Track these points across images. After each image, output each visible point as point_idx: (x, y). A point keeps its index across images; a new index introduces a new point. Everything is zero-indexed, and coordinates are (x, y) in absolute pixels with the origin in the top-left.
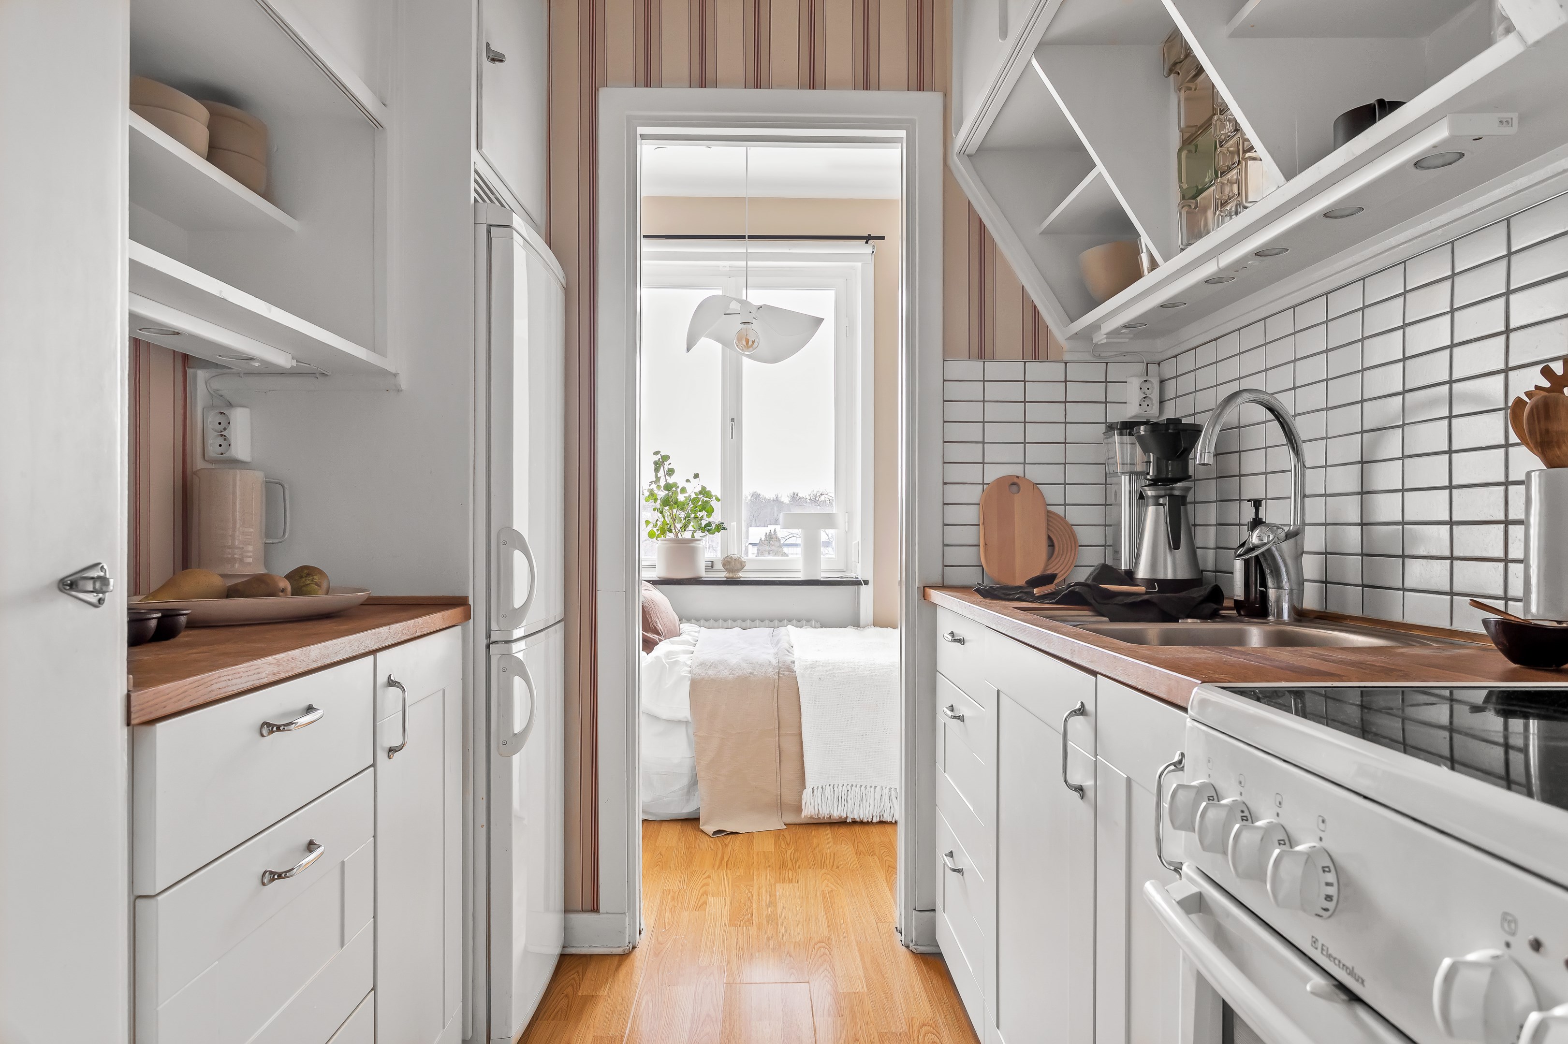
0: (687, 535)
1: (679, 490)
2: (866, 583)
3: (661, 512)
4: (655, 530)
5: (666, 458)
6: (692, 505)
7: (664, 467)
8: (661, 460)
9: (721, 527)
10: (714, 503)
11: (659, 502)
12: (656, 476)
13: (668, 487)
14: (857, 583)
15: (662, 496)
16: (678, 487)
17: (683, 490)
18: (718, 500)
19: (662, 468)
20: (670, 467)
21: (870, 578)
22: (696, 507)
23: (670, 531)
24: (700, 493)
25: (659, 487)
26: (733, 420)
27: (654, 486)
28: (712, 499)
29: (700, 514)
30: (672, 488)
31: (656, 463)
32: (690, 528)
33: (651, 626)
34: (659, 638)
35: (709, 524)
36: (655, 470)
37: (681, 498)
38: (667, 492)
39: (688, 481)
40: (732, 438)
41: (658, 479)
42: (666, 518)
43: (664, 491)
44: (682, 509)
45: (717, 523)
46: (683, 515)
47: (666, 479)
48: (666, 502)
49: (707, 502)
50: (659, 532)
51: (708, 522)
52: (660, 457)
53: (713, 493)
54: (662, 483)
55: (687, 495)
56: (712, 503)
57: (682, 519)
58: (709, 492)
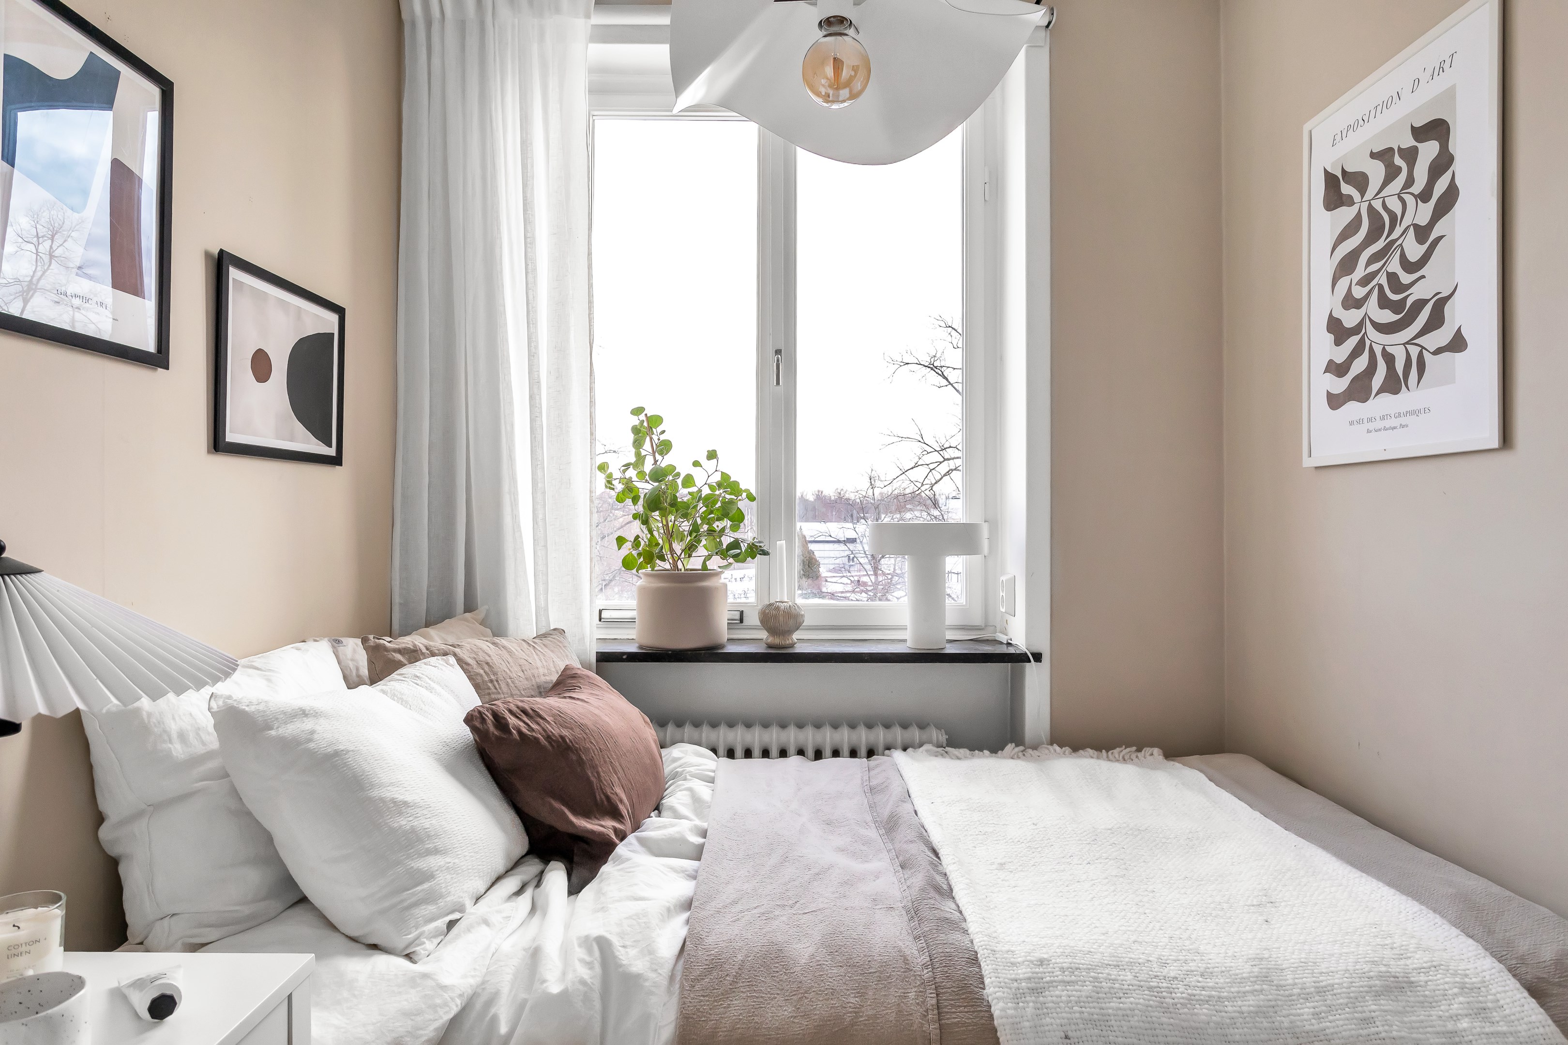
0: (695, 563)
1: (679, 481)
2: (1038, 657)
3: (646, 522)
4: (635, 553)
5: (655, 420)
6: (704, 509)
7: (651, 439)
8: (645, 424)
9: (755, 550)
10: (743, 504)
11: (641, 502)
12: (638, 454)
13: (658, 475)
14: (1021, 658)
15: (647, 491)
16: (678, 474)
17: (689, 480)
18: (751, 498)
19: (648, 439)
20: (662, 437)
21: (1044, 647)
22: (712, 512)
23: (662, 558)
24: (720, 485)
25: (641, 474)
26: (778, 352)
27: (631, 473)
28: (740, 498)
29: (718, 525)
30: (666, 476)
31: (636, 430)
32: (702, 551)
33: (599, 796)
34: (616, 830)
35: (735, 544)
36: (635, 442)
37: (683, 494)
38: (656, 484)
39: (696, 464)
40: (778, 383)
41: (640, 460)
42: (655, 533)
43: (650, 482)
44: (685, 516)
45: (750, 540)
46: (686, 526)
47: (655, 458)
48: (654, 503)
49: (731, 502)
50: (642, 559)
51: (732, 540)
52: (644, 419)
53: (743, 486)
54: (648, 466)
55: (694, 489)
56: (741, 505)
57: (686, 533)
58: (736, 483)
